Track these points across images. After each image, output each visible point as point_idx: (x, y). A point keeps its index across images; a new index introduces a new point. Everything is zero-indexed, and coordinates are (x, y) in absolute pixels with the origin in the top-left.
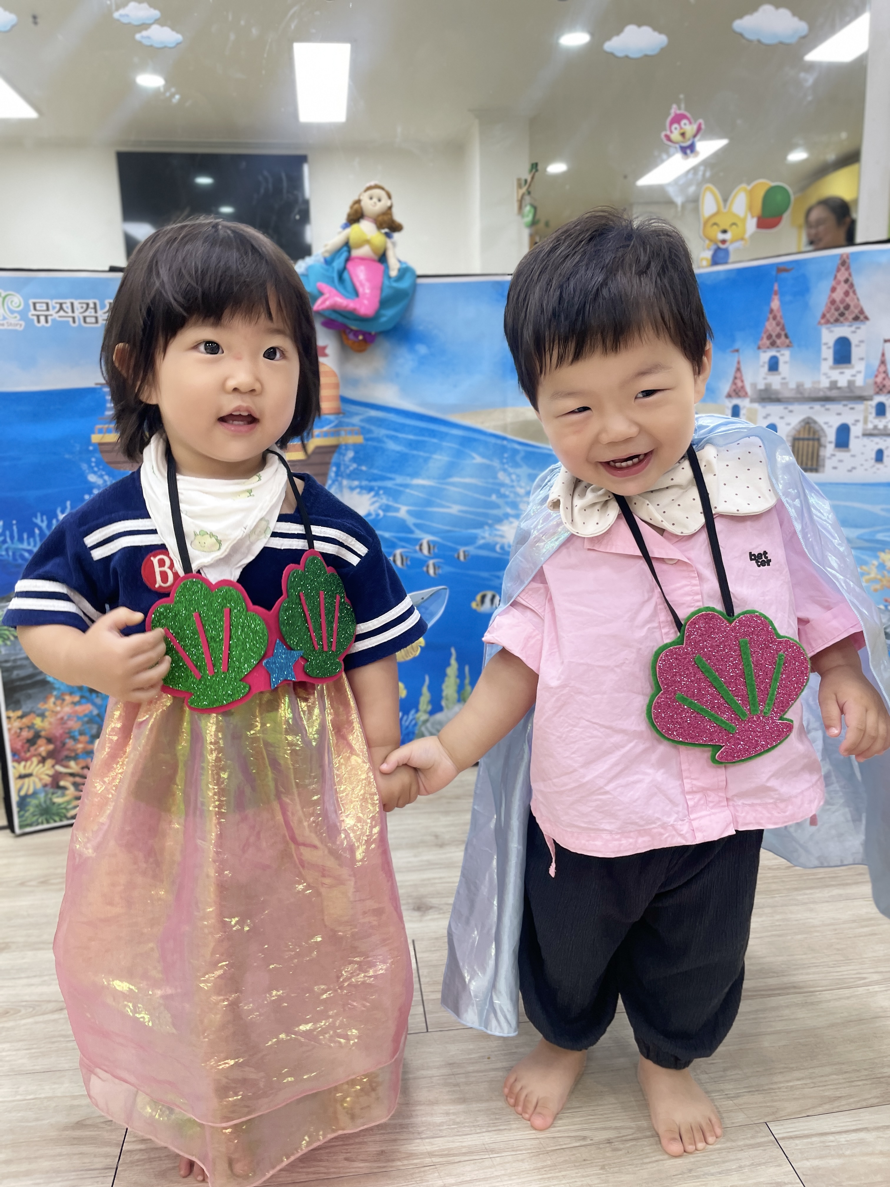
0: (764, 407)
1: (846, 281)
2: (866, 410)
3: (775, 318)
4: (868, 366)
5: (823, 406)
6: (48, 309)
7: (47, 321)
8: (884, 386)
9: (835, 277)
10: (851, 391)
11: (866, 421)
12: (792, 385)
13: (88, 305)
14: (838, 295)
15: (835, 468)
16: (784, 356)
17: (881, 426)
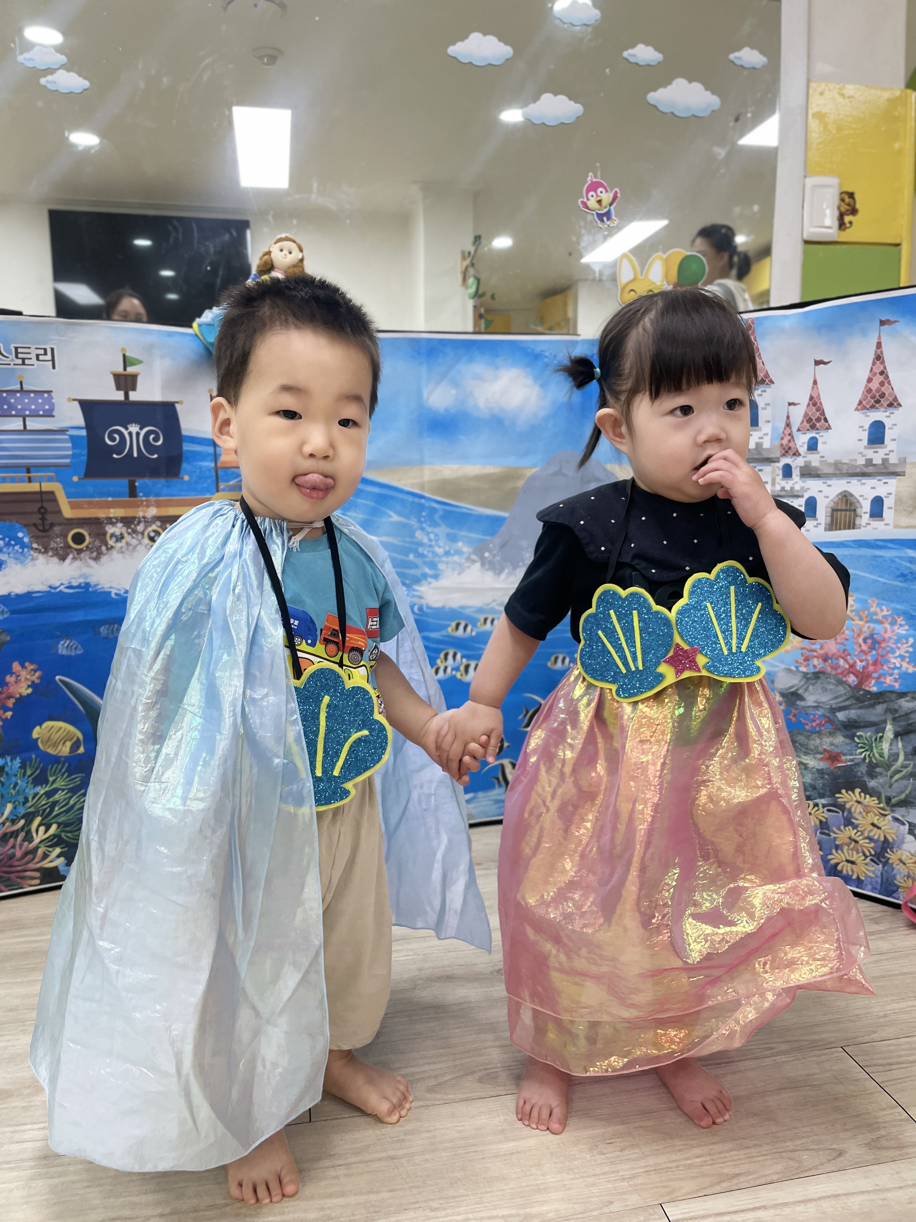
17: (788, 488)
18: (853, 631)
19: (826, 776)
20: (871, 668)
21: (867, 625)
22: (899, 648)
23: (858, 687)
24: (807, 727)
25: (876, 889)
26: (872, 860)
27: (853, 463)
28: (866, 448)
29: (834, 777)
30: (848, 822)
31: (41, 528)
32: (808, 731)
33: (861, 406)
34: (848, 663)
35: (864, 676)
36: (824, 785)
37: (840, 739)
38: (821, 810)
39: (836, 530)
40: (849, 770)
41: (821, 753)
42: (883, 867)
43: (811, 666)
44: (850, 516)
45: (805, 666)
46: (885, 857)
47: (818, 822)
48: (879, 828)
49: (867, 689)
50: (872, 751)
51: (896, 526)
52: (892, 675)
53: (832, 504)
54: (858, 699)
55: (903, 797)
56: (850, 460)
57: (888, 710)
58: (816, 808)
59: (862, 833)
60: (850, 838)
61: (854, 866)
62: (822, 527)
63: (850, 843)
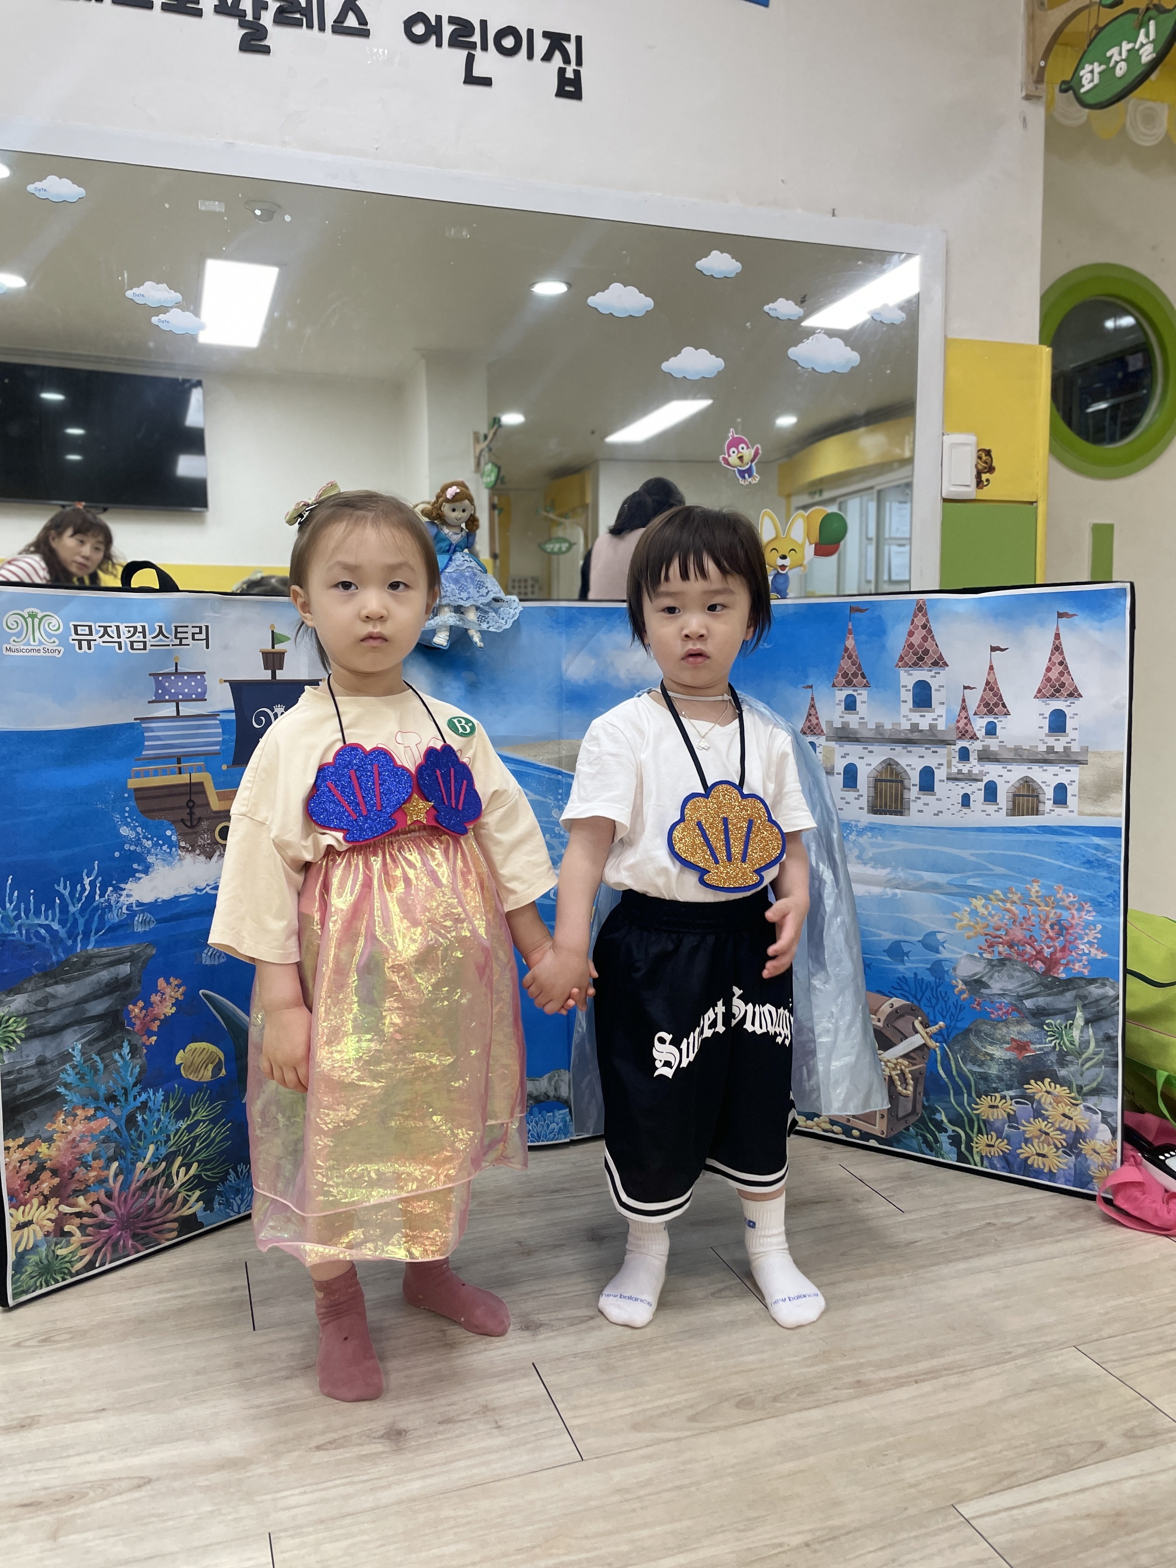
0: (841, 746)
1: (924, 627)
2: (949, 754)
3: (850, 657)
4: (948, 711)
5: (904, 748)
6: (91, 634)
7: (89, 648)
8: (967, 731)
9: (913, 621)
10: (934, 735)
11: (949, 766)
12: (872, 725)
13: (135, 628)
14: (916, 640)
15: (922, 811)
16: (862, 696)
17: (965, 771)
18: (1039, 916)
19: (1014, 1067)
20: (1059, 955)
21: (1053, 911)
22: (1087, 934)
23: (1046, 973)
24: (993, 1016)
25: (1070, 1181)
26: (1064, 1152)
27: (1035, 750)
28: (1047, 735)
29: (1023, 1068)
30: (1038, 1113)
31: (189, 824)
32: (994, 1020)
33: (1040, 694)
34: (1035, 949)
35: (1051, 963)
36: (1011, 1075)
37: (1027, 1028)
38: (1009, 1102)
39: (1019, 815)
40: (1037, 1059)
41: (1008, 1043)
42: (1076, 1159)
43: (996, 953)
44: (1033, 803)
45: (989, 953)
46: (1077, 1148)
47: (1006, 1116)
48: (1071, 1118)
49: (1056, 975)
50: (1062, 1039)
51: (1081, 814)
52: (1080, 961)
53: (1013, 790)
54: (1046, 986)
55: (1094, 1085)
56: (1031, 746)
57: (1078, 997)
58: (1004, 1101)
59: (1053, 1125)
60: (1040, 1130)
61: (1044, 1159)
62: (1004, 811)
63: (1041, 1136)
